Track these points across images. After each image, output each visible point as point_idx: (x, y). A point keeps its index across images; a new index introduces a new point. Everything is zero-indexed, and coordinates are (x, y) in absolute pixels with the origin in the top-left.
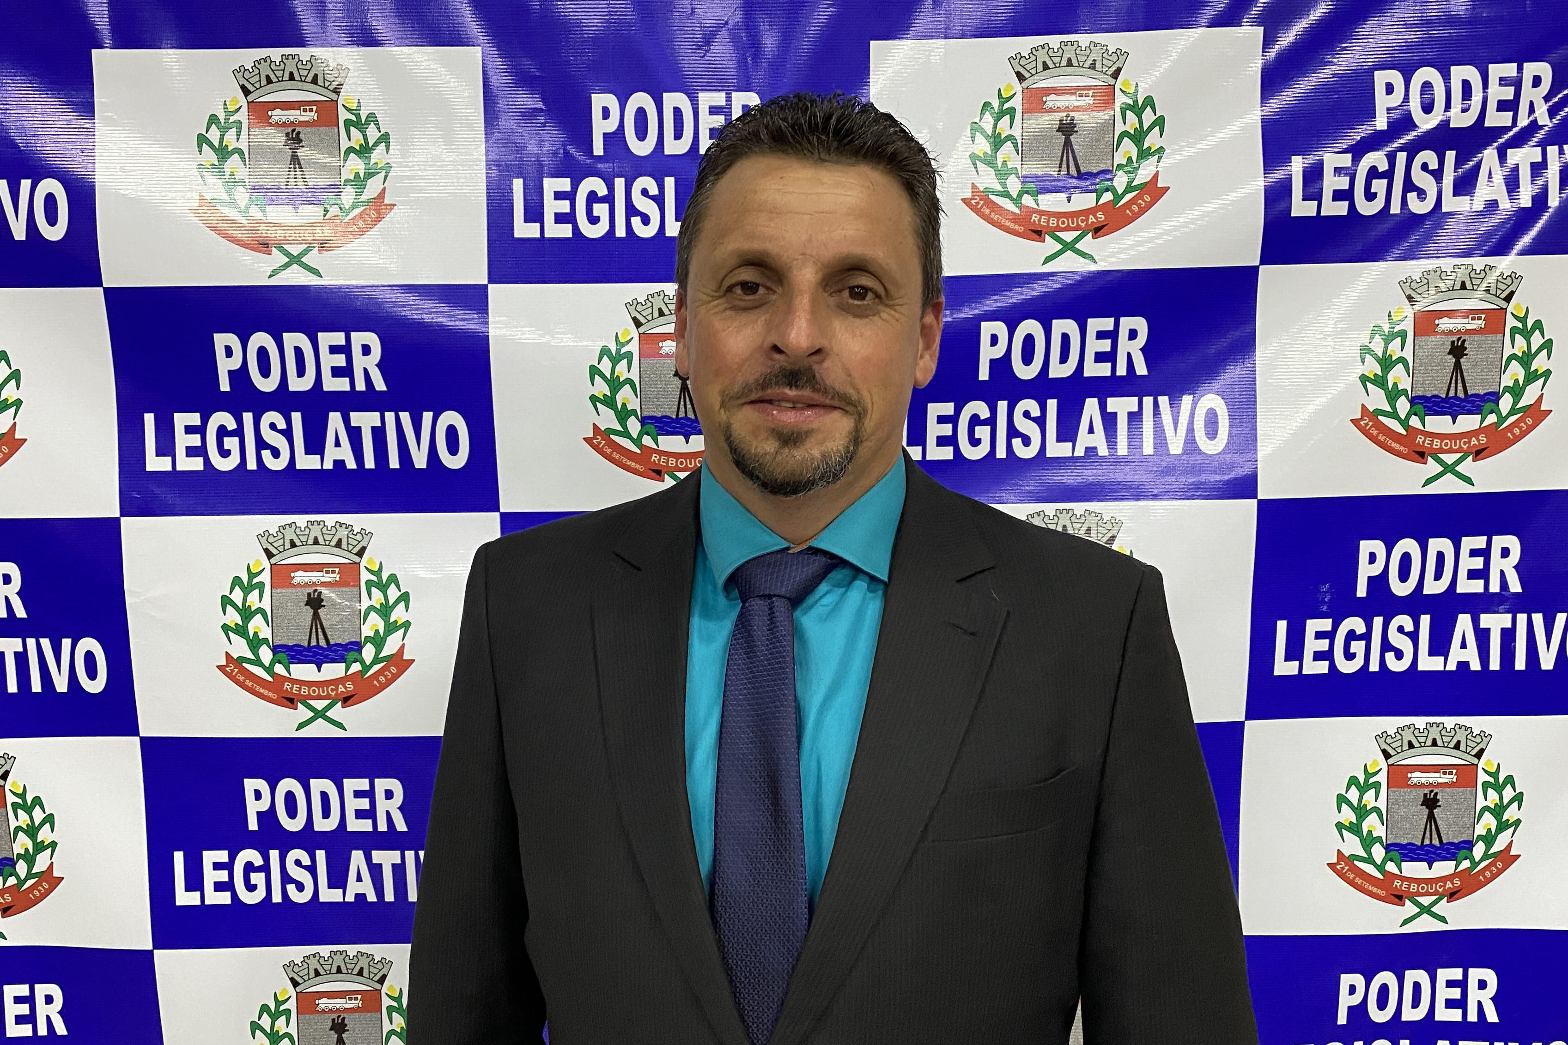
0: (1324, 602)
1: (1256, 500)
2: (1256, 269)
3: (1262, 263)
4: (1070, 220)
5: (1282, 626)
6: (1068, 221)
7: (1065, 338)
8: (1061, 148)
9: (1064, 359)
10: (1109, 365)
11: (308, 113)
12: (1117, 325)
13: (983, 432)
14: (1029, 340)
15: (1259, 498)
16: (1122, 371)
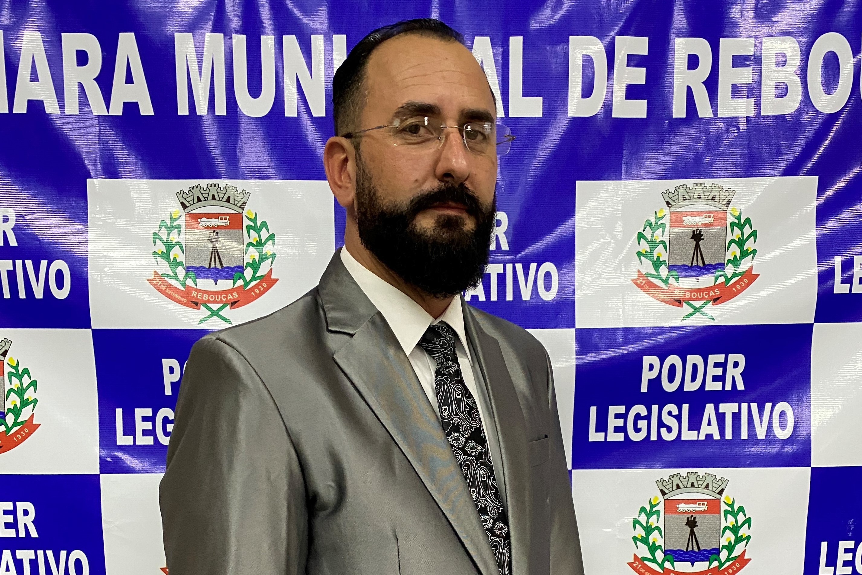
0: (850, 531)
1: (810, 468)
2: (812, 325)
3: (815, 322)
4: (698, 293)
5: (824, 545)
6: (697, 294)
7: (695, 367)
8: (693, 249)
9: (693, 379)
10: (721, 383)
11: (223, 221)
12: (726, 358)
13: (643, 424)
14: (673, 368)
15: (812, 466)
16: (728, 387)
